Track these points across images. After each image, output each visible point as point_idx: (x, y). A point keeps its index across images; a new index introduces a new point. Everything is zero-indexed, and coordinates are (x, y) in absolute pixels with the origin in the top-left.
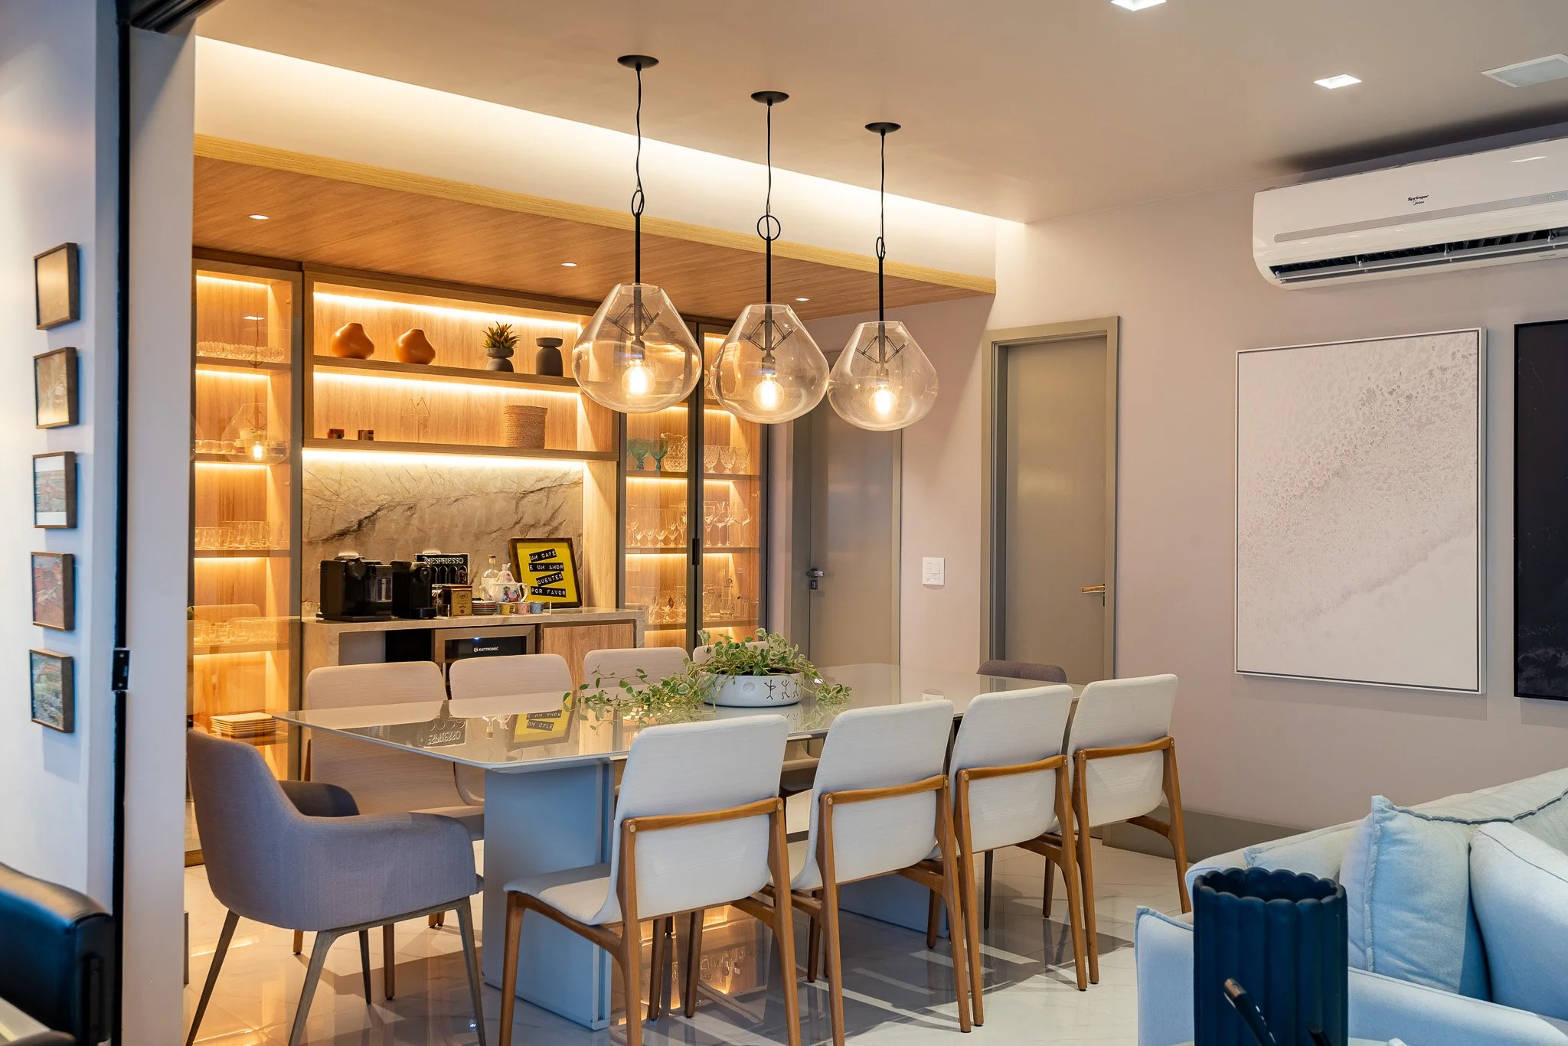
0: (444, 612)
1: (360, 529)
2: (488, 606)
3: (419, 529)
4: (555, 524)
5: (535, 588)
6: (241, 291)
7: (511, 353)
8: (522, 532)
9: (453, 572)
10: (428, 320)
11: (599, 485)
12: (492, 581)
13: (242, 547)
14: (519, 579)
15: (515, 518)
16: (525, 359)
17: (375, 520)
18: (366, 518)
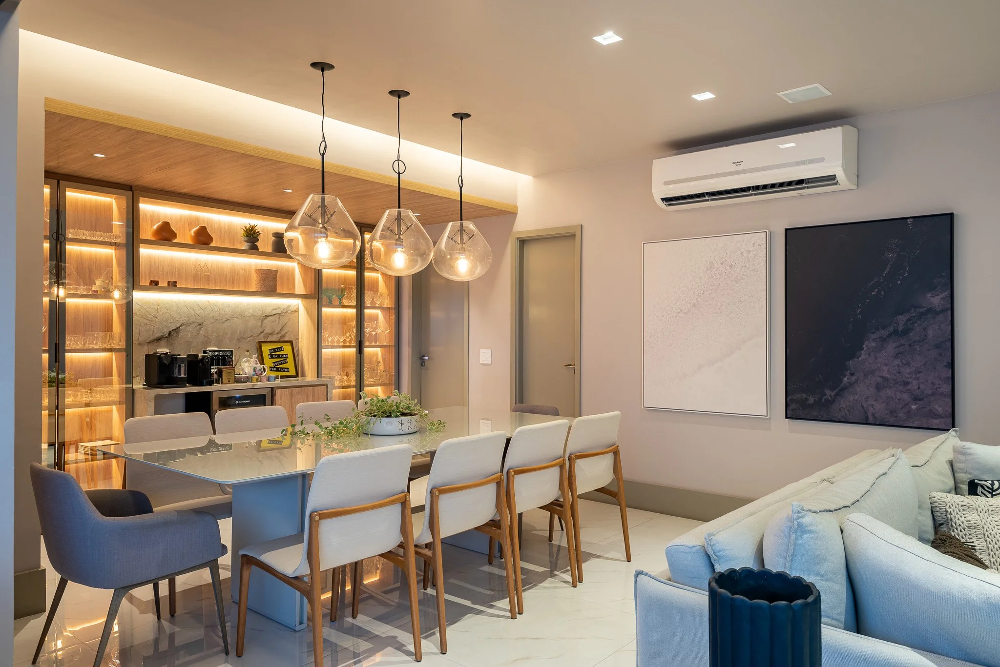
0: (218, 382)
1: (170, 336)
2: (244, 378)
3: (204, 336)
4: (283, 333)
5: (272, 367)
6: (96, 201)
7: (258, 240)
8: (264, 338)
9: (224, 360)
10: (209, 221)
11: (308, 312)
12: (247, 364)
13: (97, 347)
14: (262, 363)
15: (261, 330)
16: (265, 244)
17: (179, 331)
18: (173, 330)
